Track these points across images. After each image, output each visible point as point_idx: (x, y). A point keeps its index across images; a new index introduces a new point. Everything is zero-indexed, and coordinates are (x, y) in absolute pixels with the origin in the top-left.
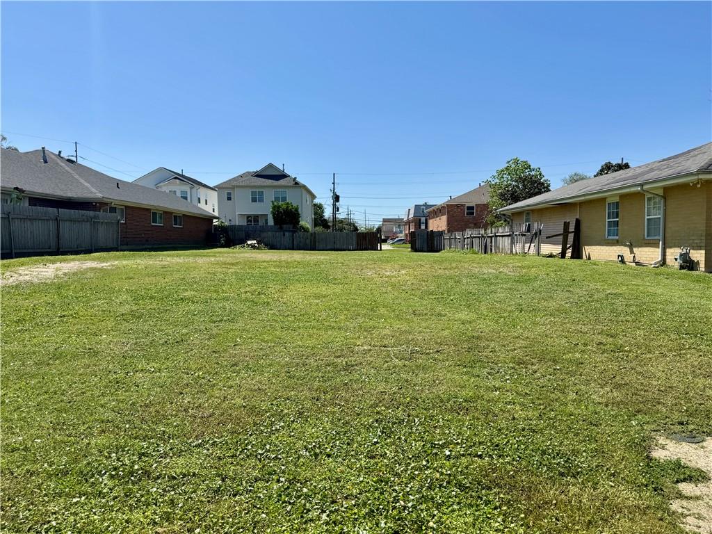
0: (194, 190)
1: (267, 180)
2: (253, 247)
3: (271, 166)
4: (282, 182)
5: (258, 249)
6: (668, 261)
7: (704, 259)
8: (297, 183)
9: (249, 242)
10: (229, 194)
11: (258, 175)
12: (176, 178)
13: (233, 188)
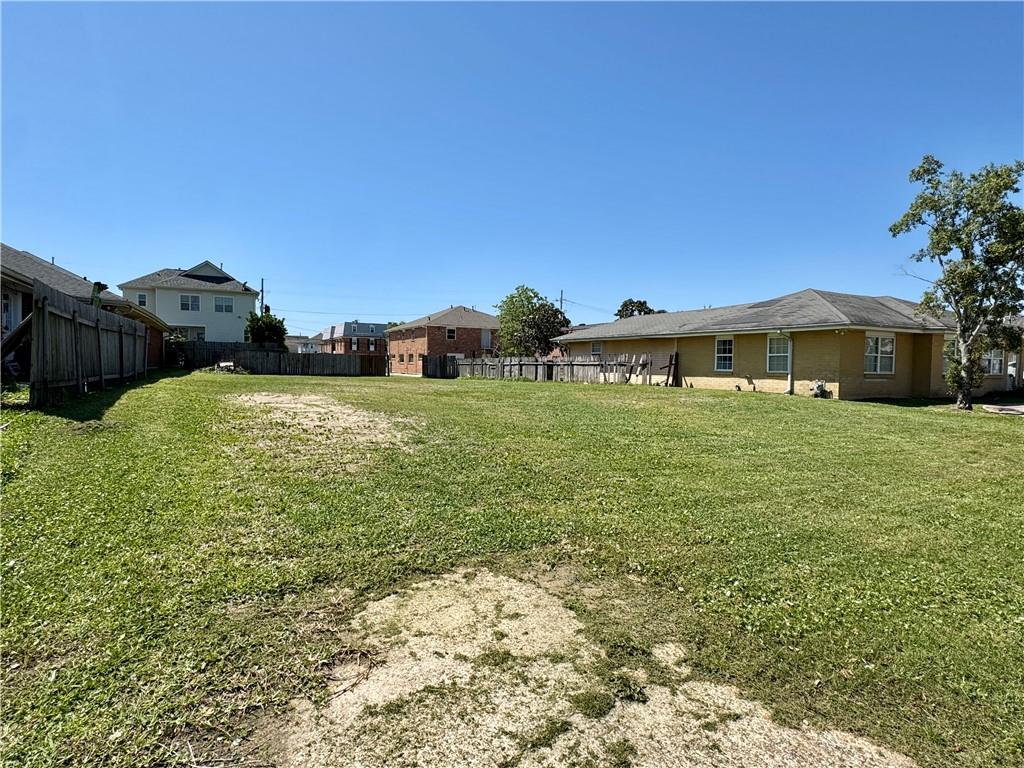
1: (203, 283)
2: (228, 369)
3: (207, 264)
4: (225, 286)
5: (237, 372)
6: (795, 391)
7: (837, 390)
8: (247, 289)
9: (222, 364)
10: (141, 296)
13: (153, 290)
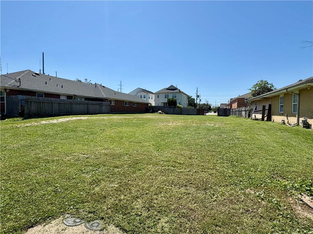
0: (148, 95)
1: (170, 91)
2: (160, 113)
3: (172, 86)
4: (175, 91)
5: (162, 114)
8: (180, 91)
9: (159, 112)
10: (158, 95)
11: (168, 89)
12: (142, 91)
13: (159, 93)
